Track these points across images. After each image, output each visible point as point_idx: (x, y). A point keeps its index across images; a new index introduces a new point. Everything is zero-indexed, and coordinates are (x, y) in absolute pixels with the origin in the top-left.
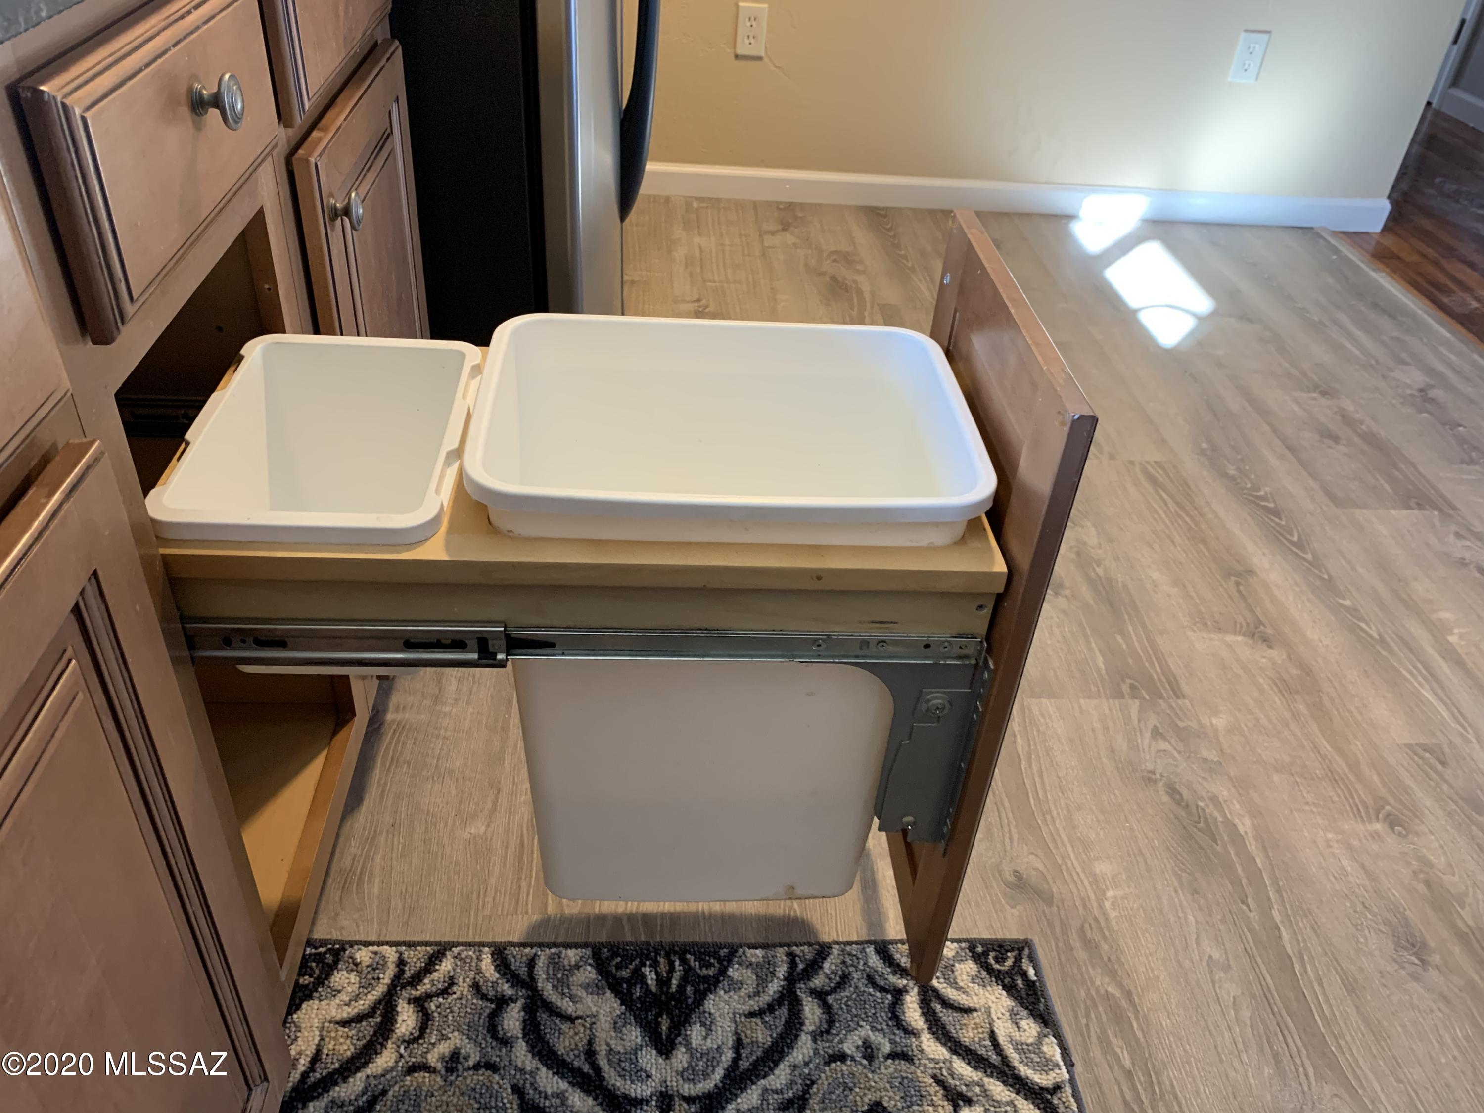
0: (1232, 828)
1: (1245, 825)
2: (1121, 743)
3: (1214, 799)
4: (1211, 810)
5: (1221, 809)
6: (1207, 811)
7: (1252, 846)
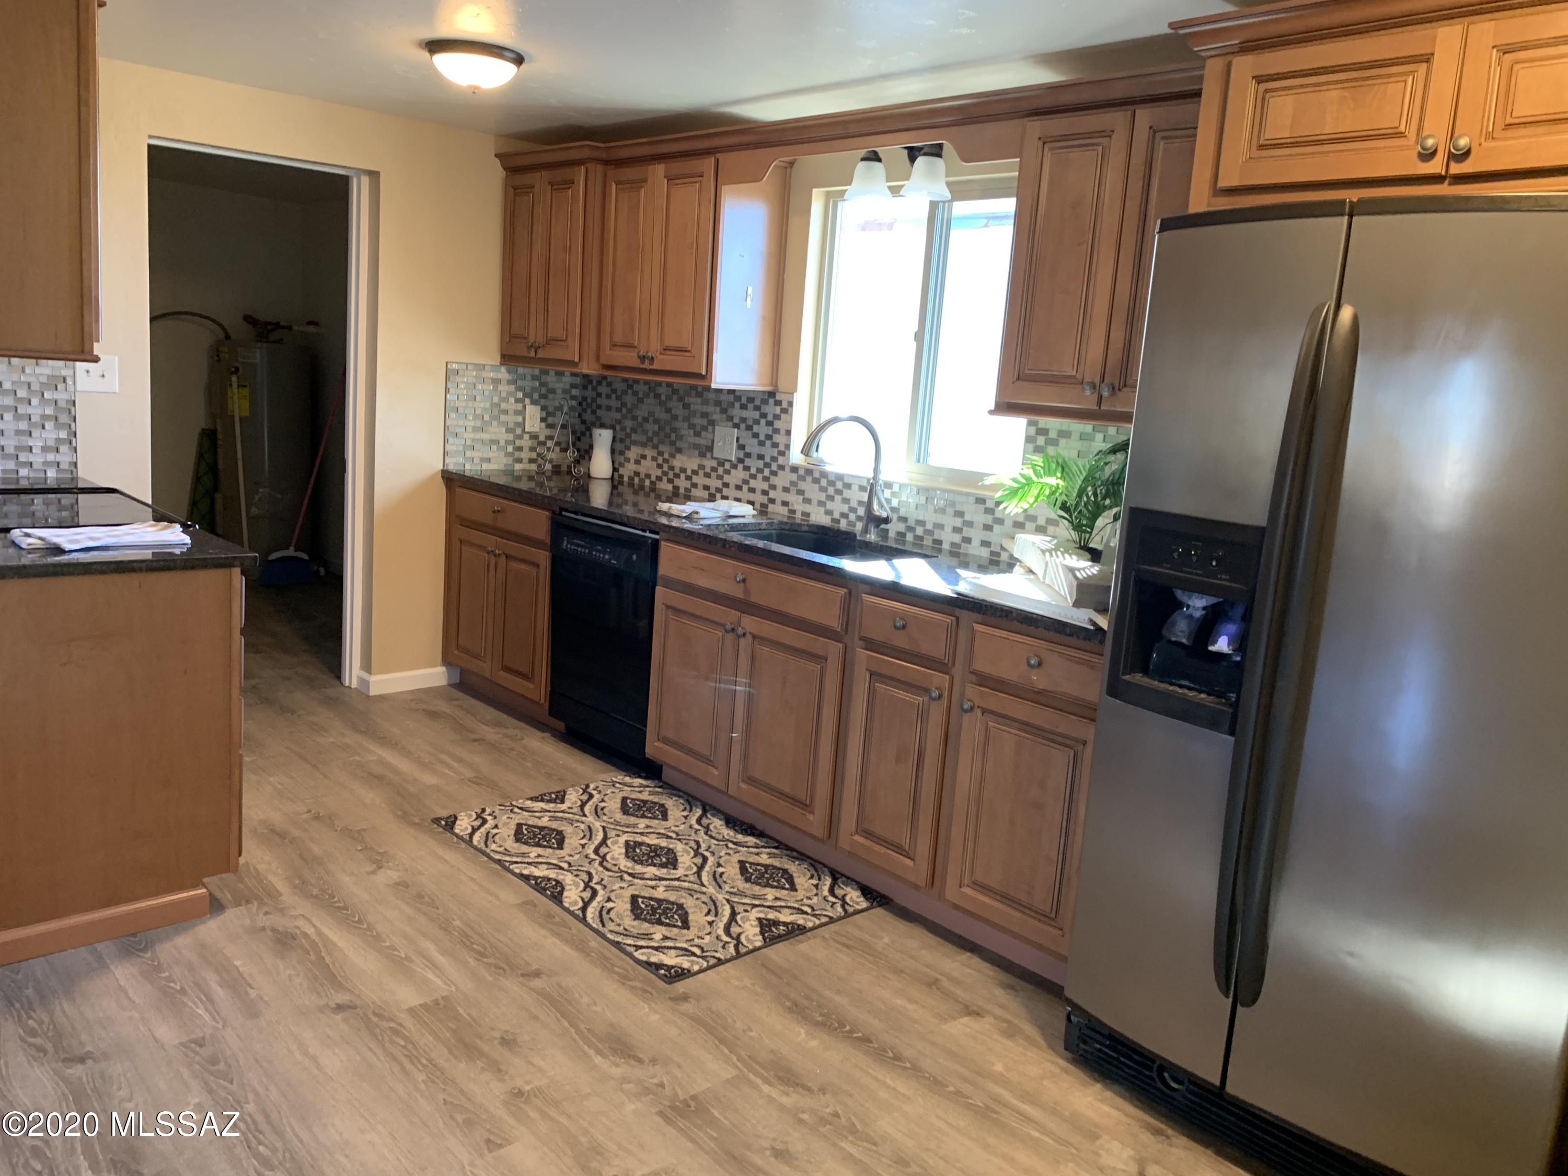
0: (604, 1056)
1: (598, 1060)
2: (678, 1073)
3: (617, 1065)
4: (617, 1060)
5: (611, 1062)
6: (618, 1059)
7: (591, 1052)
